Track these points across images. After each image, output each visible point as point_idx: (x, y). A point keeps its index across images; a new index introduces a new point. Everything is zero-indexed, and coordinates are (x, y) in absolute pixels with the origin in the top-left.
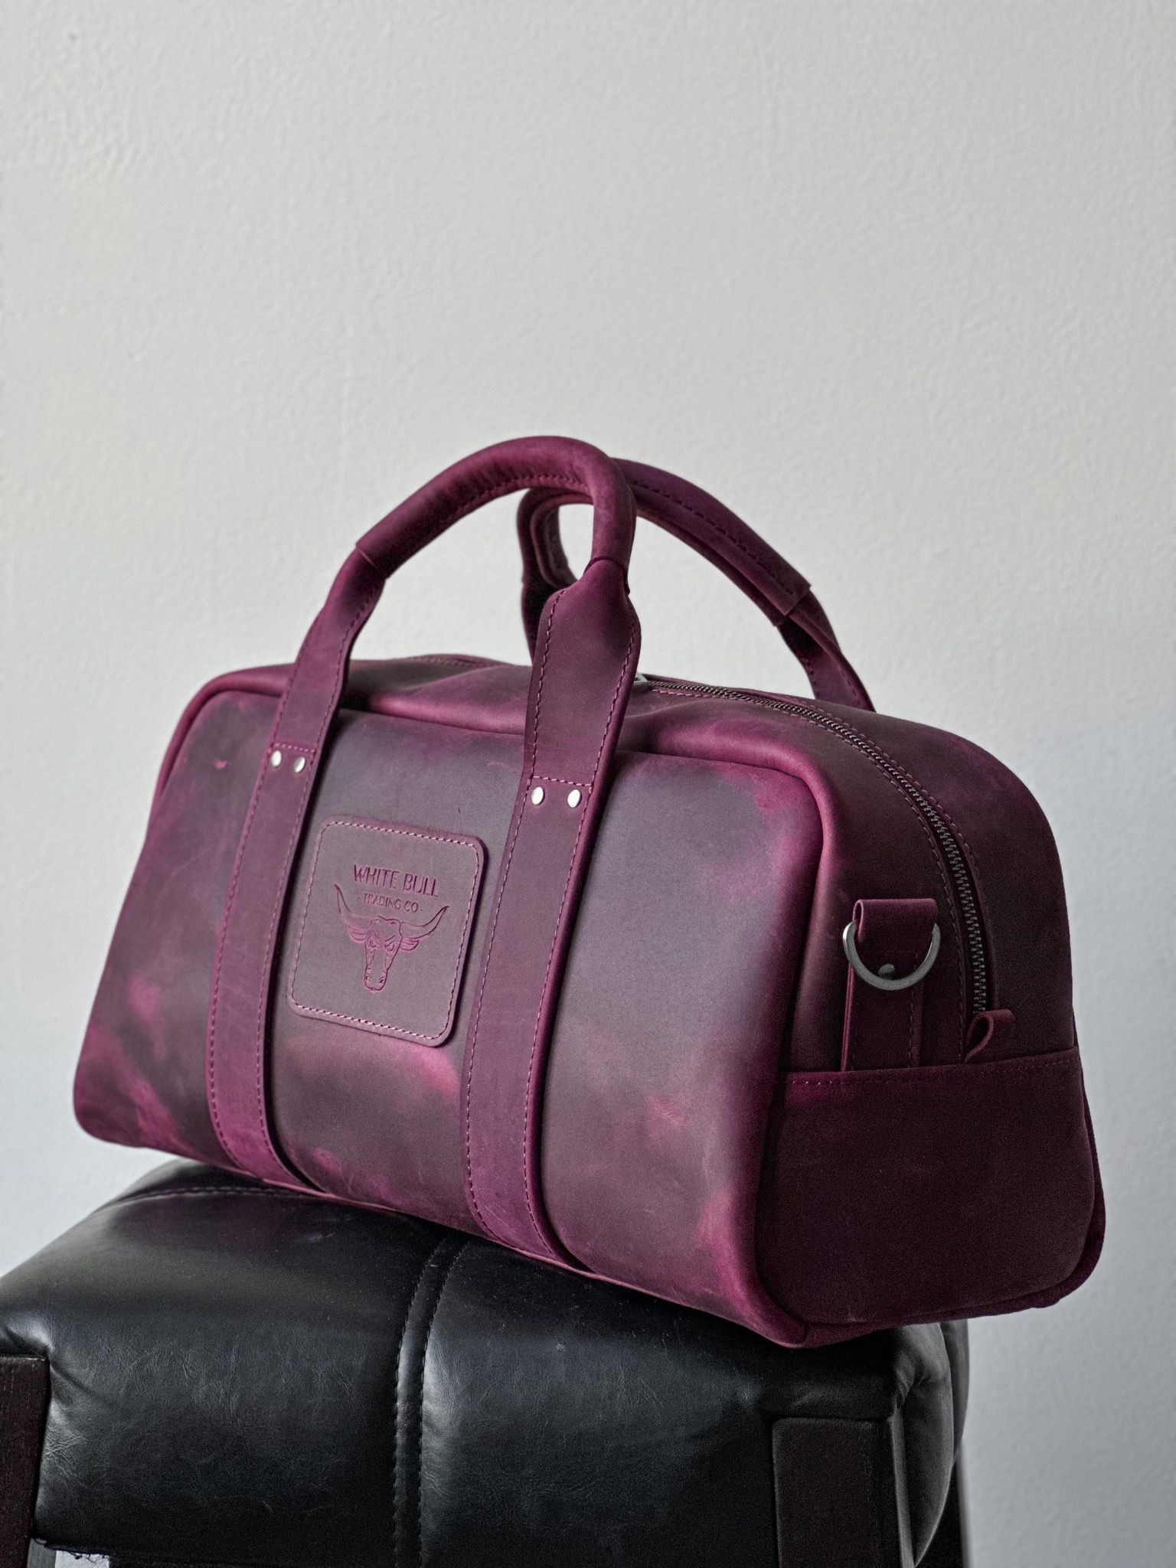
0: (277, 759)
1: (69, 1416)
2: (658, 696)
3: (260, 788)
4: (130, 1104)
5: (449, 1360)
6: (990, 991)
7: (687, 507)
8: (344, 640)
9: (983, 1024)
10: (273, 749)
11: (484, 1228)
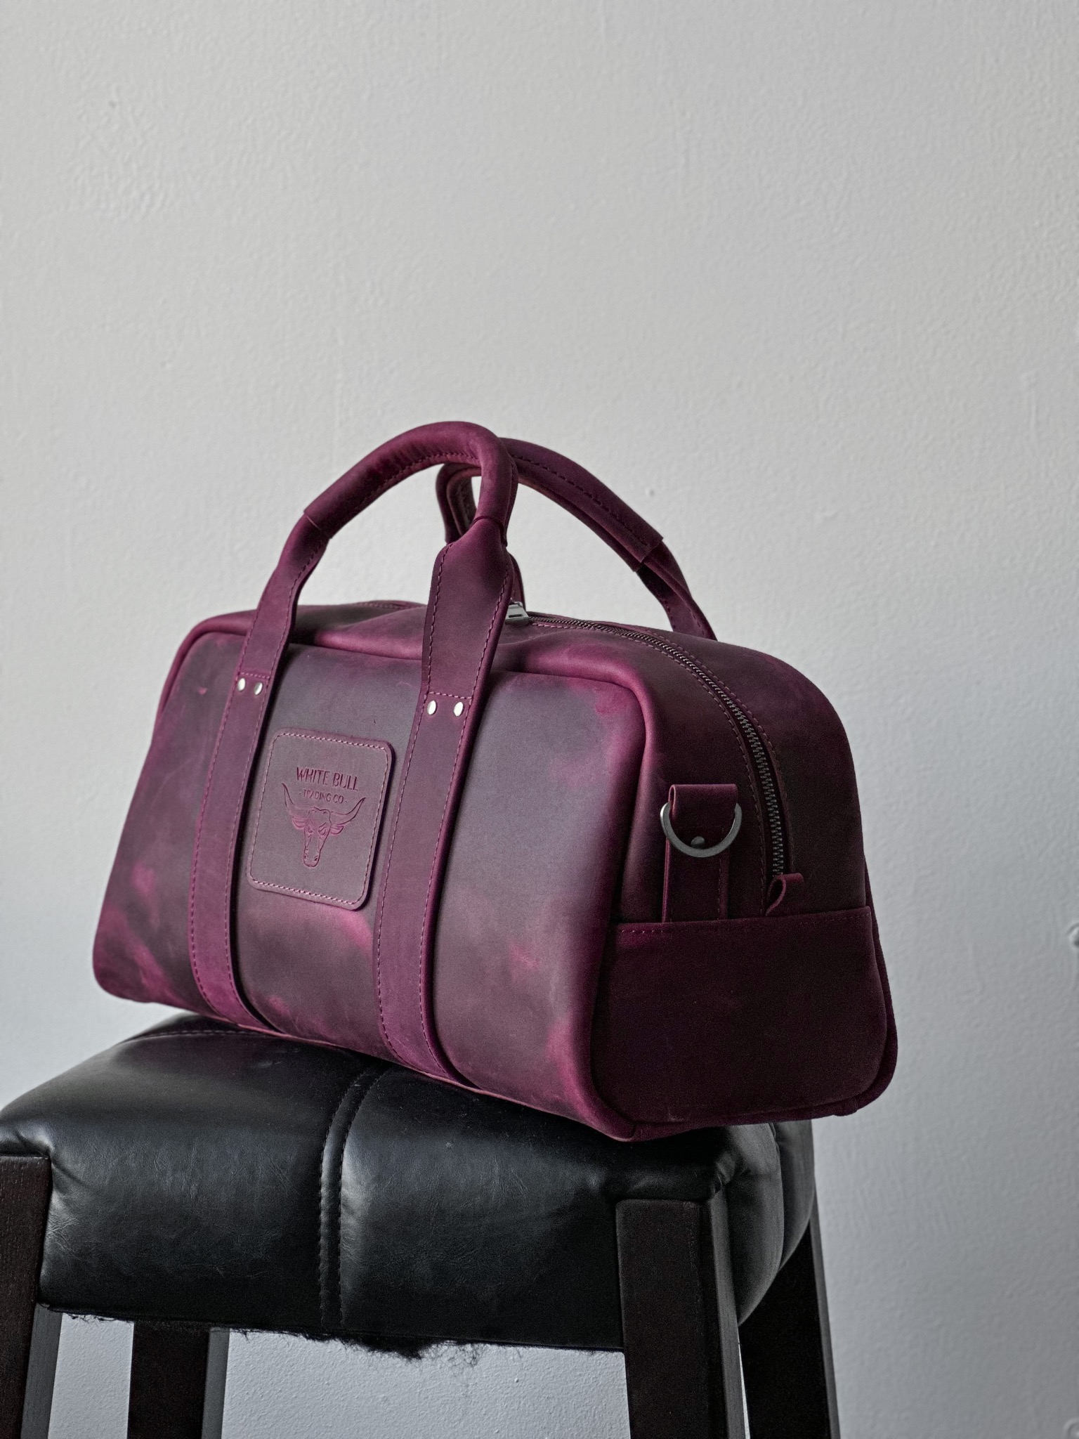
0: (242, 684)
1: (67, 1202)
2: (536, 628)
3: (229, 708)
4: (134, 965)
5: (361, 1156)
6: (787, 859)
7: (561, 477)
8: (293, 588)
9: (779, 883)
10: (239, 676)
11: (395, 1055)
